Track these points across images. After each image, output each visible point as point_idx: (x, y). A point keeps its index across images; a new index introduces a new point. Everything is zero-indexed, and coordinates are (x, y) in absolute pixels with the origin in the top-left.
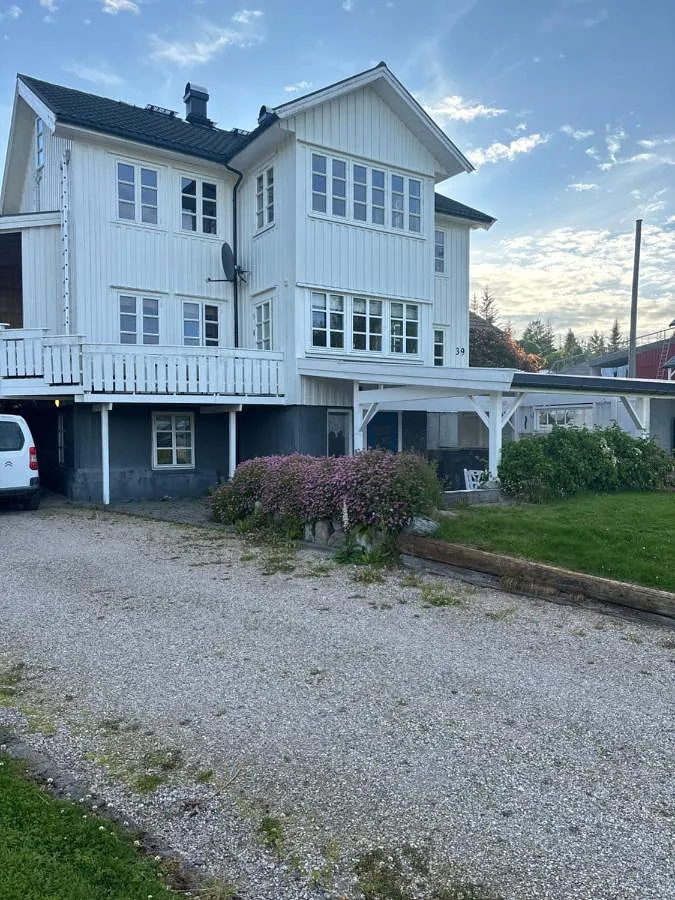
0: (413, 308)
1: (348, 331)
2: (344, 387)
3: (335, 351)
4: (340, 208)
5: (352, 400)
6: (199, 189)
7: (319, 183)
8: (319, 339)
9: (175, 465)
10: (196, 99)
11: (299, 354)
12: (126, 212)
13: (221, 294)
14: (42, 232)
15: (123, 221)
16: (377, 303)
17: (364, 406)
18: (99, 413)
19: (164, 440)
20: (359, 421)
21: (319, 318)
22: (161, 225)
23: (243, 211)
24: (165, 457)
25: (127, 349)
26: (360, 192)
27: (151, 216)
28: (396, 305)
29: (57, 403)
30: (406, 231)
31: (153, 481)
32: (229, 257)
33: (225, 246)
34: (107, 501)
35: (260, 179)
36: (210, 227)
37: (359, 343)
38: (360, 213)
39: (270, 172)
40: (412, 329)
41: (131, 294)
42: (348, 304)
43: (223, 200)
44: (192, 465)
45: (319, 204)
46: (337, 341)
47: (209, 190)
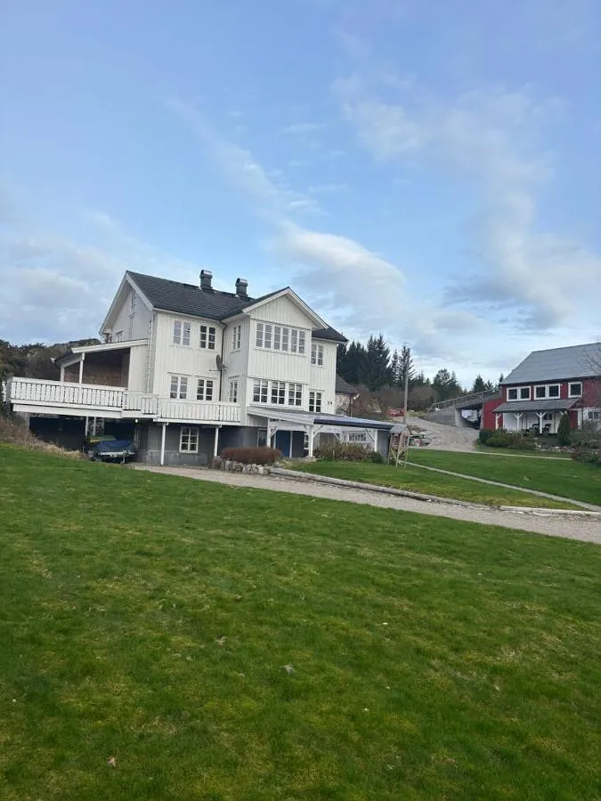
0: (300, 386)
1: (269, 395)
2: (264, 420)
3: (264, 404)
4: (268, 345)
5: (267, 424)
6: (208, 330)
7: (259, 335)
8: (256, 399)
9: (189, 451)
10: (206, 278)
11: (248, 405)
12: (177, 340)
13: (214, 376)
14: (139, 348)
15: (175, 344)
16: (283, 383)
17: (272, 429)
18: (161, 427)
19: (185, 439)
20: (269, 434)
21: (257, 391)
22: (191, 346)
23: (226, 340)
24: (184, 447)
25: (173, 400)
26: (277, 338)
27: (187, 342)
28: (292, 384)
29: (136, 421)
30: (297, 353)
31: (180, 457)
32: (219, 360)
33: (218, 357)
34: (162, 463)
35: (235, 328)
36: (212, 346)
37: (274, 400)
38: (277, 346)
39: (240, 327)
40: (299, 395)
41: (176, 376)
42: (270, 384)
43: (218, 334)
44: (196, 452)
45: (259, 344)
46: (264, 400)
47: (212, 330)
